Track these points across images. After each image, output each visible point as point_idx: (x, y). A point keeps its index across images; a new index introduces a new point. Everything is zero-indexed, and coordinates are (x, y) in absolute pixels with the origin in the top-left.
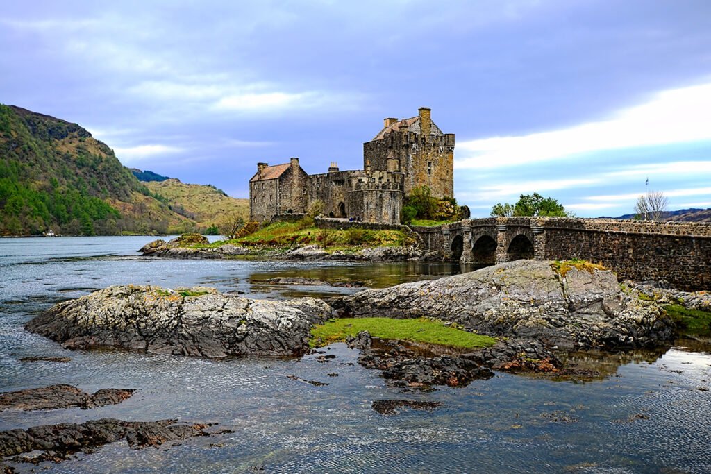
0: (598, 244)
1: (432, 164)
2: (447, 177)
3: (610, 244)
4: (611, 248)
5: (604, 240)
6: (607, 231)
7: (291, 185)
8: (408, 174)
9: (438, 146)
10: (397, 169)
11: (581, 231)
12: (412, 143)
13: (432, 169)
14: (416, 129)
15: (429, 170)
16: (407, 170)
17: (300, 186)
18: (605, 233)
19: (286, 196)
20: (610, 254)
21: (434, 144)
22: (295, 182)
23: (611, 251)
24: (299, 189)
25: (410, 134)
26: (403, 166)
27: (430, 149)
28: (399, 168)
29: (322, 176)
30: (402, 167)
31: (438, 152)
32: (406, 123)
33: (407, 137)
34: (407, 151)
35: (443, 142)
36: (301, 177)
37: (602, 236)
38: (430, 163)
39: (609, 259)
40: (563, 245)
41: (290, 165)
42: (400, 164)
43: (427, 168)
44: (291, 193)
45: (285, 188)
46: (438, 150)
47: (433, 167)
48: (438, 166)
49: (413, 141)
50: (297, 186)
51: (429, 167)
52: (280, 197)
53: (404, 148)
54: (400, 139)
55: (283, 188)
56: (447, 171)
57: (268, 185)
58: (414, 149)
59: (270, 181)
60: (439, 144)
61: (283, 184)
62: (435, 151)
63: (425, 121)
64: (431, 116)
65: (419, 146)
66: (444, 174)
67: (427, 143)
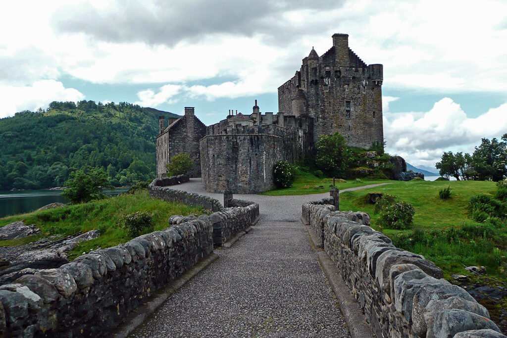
1: (352, 103)
2: (374, 120)
7: (184, 139)
8: (318, 117)
9: (359, 80)
10: (305, 113)
12: (322, 78)
15: (348, 111)
16: (317, 113)
21: (354, 78)
22: (189, 135)
26: (313, 108)
27: (348, 85)
28: (307, 110)
30: (311, 110)
31: (359, 88)
34: (317, 89)
35: (366, 75)
36: (197, 129)
38: (348, 102)
42: (308, 106)
43: (343, 109)
45: (177, 143)
46: (359, 86)
47: (354, 108)
48: (360, 107)
49: (324, 75)
50: (192, 140)
51: (348, 107)
52: (170, 153)
53: (312, 85)
54: (307, 74)
55: (174, 142)
56: (374, 112)
57: (163, 140)
58: (326, 85)
59: (164, 136)
60: (360, 77)
61: (174, 138)
62: (354, 87)
63: (340, 50)
64: (349, 43)
65: (332, 80)
66: (369, 116)
67: (343, 77)
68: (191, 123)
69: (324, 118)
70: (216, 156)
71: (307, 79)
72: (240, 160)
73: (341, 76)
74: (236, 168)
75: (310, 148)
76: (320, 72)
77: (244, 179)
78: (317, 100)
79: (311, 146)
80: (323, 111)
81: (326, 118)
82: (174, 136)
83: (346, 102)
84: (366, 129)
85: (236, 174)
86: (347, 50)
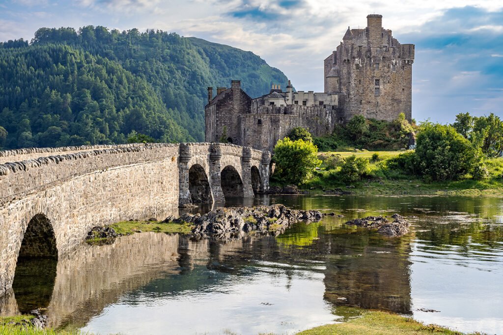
1: (381, 81)
7: (230, 110)
8: (349, 94)
9: (390, 59)
10: (338, 90)
12: (354, 58)
13: (381, 87)
15: (377, 89)
16: (348, 90)
21: (384, 57)
22: (235, 107)
25: (352, 48)
26: (344, 85)
27: (377, 64)
30: (342, 87)
31: (389, 67)
33: (348, 51)
34: (348, 68)
35: (397, 55)
36: (244, 102)
38: (377, 81)
42: (340, 84)
43: (373, 86)
44: (230, 119)
45: (224, 114)
46: (389, 65)
47: (383, 85)
48: (389, 84)
49: (355, 56)
50: (237, 112)
51: (376, 85)
52: (217, 124)
53: (345, 64)
55: (221, 114)
56: (403, 90)
57: (211, 111)
58: (357, 65)
59: (212, 107)
60: (390, 57)
61: (221, 110)
62: (385, 66)
63: (373, 31)
64: (382, 24)
65: (363, 60)
66: (398, 92)
67: (374, 57)
68: (237, 96)
69: (354, 95)
70: (246, 129)
72: (263, 132)
73: (372, 56)
74: (260, 138)
75: (341, 122)
76: (352, 52)
77: (265, 146)
78: (349, 79)
79: (342, 120)
80: (354, 89)
81: (356, 95)
82: (221, 108)
83: (376, 80)
84: (395, 105)
85: (260, 142)
86: (380, 30)
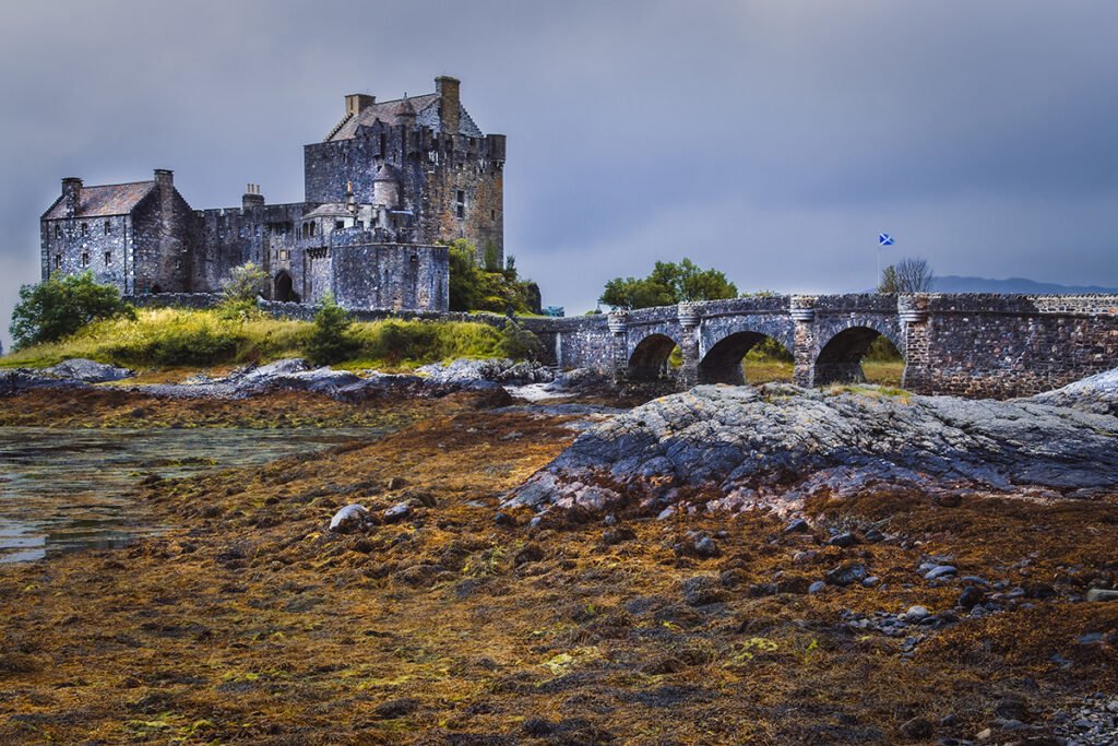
0: (1070, 338)
1: (465, 196)
2: (493, 223)
3: (1100, 338)
4: (1100, 344)
5: (1083, 331)
6: (1093, 314)
7: (157, 230)
8: (418, 213)
9: (475, 158)
11: (1025, 317)
12: (426, 151)
13: (466, 205)
14: (432, 121)
15: (461, 208)
16: (416, 206)
17: (175, 233)
18: (1087, 317)
19: (147, 254)
20: (1099, 356)
21: (469, 155)
22: (165, 223)
23: (1101, 350)
24: (174, 240)
25: (423, 131)
26: (410, 197)
27: (461, 165)
28: (401, 200)
29: (232, 213)
30: (407, 200)
31: (475, 172)
32: (411, 107)
33: (418, 137)
34: (416, 168)
35: (485, 152)
36: (179, 214)
37: (1078, 323)
38: (461, 194)
39: (1094, 364)
40: (976, 342)
41: (152, 185)
42: (401, 193)
43: (455, 203)
44: (157, 248)
45: (146, 237)
46: (475, 168)
47: (467, 203)
48: (475, 201)
49: (429, 146)
51: (459, 201)
52: (135, 257)
53: (411, 159)
54: (404, 141)
55: (142, 237)
56: (493, 212)
57: (95, 229)
58: (432, 163)
59: (99, 220)
60: (476, 154)
61: (141, 227)
62: (469, 169)
63: (448, 105)
64: (460, 96)
65: (441, 156)
66: (487, 216)
67: (456, 151)
68: (167, 203)
69: (427, 216)
70: (390, 271)
71: (403, 149)
73: (452, 150)
74: (415, 288)
76: (423, 139)
77: (424, 303)
78: (418, 187)
80: (426, 205)
81: (431, 217)
82: (141, 224)
83: (459, 192)
84: (483, 237)
85: (414, 296)
86: (457, 107)
